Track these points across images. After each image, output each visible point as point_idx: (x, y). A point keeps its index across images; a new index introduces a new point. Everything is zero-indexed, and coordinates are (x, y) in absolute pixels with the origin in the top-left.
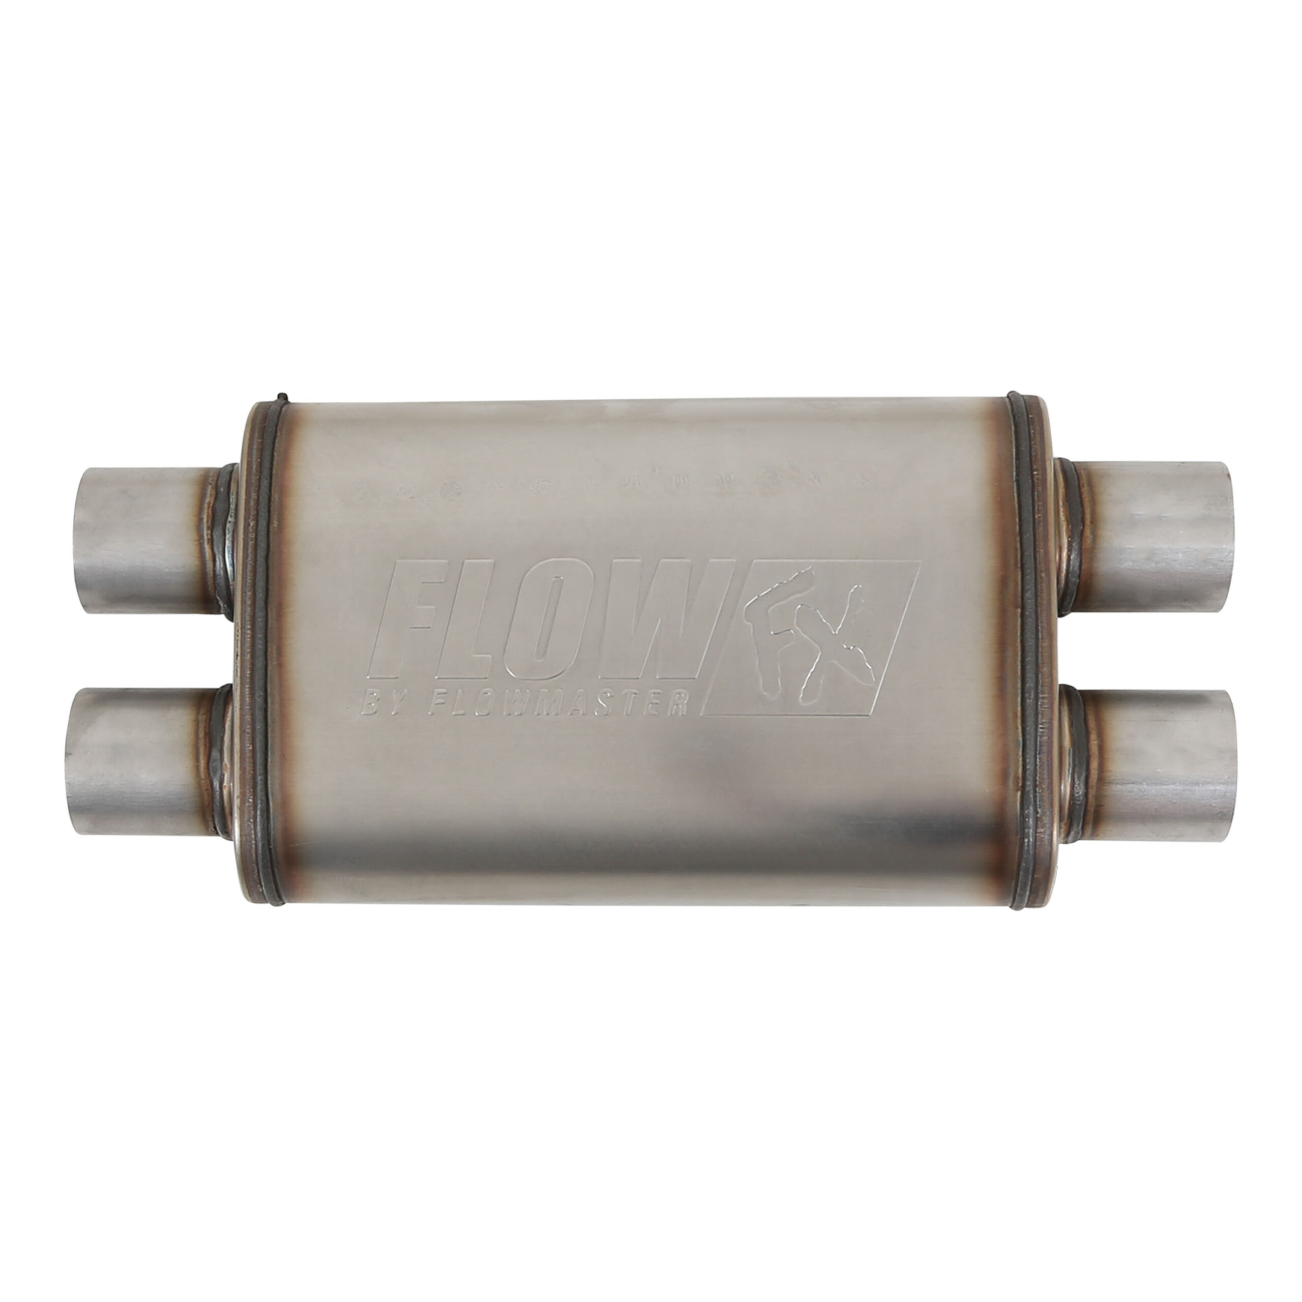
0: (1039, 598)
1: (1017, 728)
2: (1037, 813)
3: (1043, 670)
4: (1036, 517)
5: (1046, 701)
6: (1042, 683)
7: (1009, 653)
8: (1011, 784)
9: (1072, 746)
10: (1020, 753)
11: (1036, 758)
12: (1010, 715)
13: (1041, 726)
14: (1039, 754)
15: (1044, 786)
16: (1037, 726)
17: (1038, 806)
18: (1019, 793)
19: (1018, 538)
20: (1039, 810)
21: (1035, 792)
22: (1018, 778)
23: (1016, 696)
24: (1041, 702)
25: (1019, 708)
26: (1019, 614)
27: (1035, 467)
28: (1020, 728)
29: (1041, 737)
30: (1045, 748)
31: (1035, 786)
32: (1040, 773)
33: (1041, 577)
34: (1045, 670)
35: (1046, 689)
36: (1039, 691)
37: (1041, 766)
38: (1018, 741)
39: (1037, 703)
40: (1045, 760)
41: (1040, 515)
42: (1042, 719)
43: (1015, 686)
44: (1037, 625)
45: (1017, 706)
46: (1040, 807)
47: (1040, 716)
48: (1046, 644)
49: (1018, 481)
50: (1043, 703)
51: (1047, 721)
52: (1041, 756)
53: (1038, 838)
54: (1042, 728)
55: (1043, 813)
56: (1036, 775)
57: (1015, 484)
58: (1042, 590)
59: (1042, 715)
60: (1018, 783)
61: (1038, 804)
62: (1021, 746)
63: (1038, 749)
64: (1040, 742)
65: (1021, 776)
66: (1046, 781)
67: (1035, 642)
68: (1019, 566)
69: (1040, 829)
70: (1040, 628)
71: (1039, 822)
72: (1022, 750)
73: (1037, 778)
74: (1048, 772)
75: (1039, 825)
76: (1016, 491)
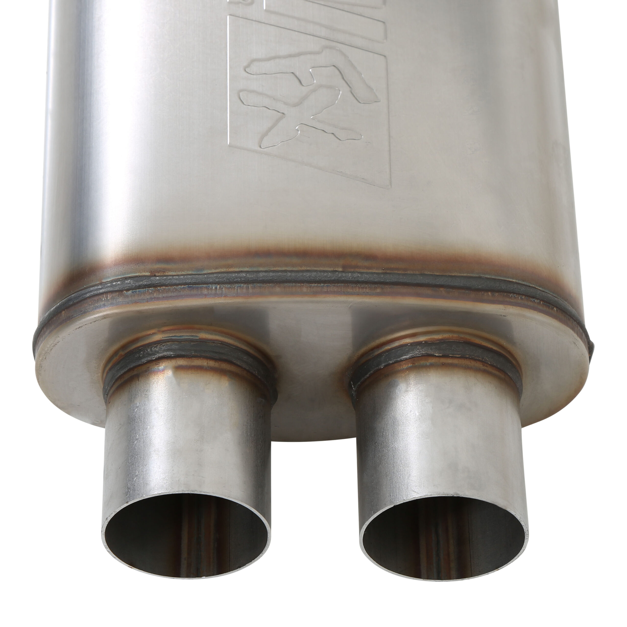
0: (354, 285)
1: (216, 268)
2: (128, 290)
3: (277, 287)
5: (245, 290)
6: (264, 287)
7: (295, 260)
8: (159, 266)
9: (200, 339)
10: (190, 273)
11: (186, 284)
12: (230, 262)
13: (218, 286)
14: (189, 287)
16: (218, 283)
18: (148, 274)
20: (130, 292)
21: (150, 286)
22: (164, 272)
23: (251, 266)
24: (244, 286)
25: (237, 269)
26: (336, 269)
27: (496, 294)
28: (217, 271)
29: (207, 287)
30: (194, 292)
31: (155, 286)
32: (169, 289)
33: (376, 288)
35: (257, 290)
36: (255, 285)
37: (176, 289)
38: (203, 269)
39: (242, 283)
40: (182, 293)
41: (443, 292)
42: (225, 287)
43: (260, 265)
44: (325, 282)
45: (239, 267)
46: (133, 292)
47: (229, 286)
48: (305, 290)
49: (480, 277)
51: (224, 292)
52: (186, 289)
53: (100, 297)
54: (216, 288)
55: (127, 296)
56: (167, 286)
57: (477, 276)
58: (363, 288)
59: (230, 287)
60: (159, 272)
61: (138, 290)
62: (198, 273)
63: (194, 286)
64: (201, 288)
65: (166, 274)
66: (160, 296)
67: (306, 279)
68: (388, 272)
69: (111, 296)
70: (322, 285)
71: (117, 294)
72: (193, 273)
73: (164, 287)
74: (171, 297)
75: (114, 295)
76: (469, 275)
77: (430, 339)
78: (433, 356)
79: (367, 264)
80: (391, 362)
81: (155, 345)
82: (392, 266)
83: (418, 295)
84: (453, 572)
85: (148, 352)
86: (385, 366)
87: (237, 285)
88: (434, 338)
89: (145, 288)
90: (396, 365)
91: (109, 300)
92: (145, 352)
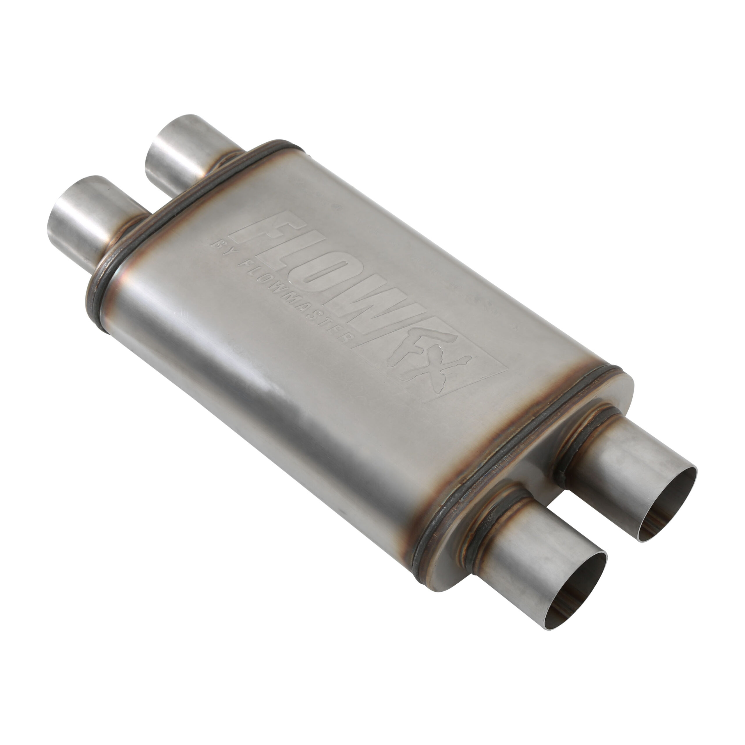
0: (548, 420)
1: (485, 459)
2: (460, 499)
3: (520, 446)
4: (579, 394)
5: (509, 458)
6: (515, 450)
7: (512, 429)
8: (460, 478)
10: (477, 470)
11: (482, 476)
12: (487, 452)
13: (497, 465)
14: (485, 476)
15: (474, 491)
17: (463, 497)
18: (460, 485)
19: (562, 395)
20: (462, 499)
21: (468, 490)
22: (466, 479)
23: (498, 446)
24: (507, 457)
25: (494, 452)
26: (532, 419)
27: (598, 379)
28: (487, 460)
29: (492, 470)
30: (490, 476)
31: (470, 487)
32: (478, 484)
33: (557, 414)
34: (522, 446)
35: (515, 454)
36: (510, 452)
37: (481, 481)
38: (480, 464)
39: (504, 456)
40: (485, 481)
41: (581, 394)
42: (500, 463)
43: (501, 443)
44: (536, 428)
45: (494, 451)
46: (463, 498)
47: (501, 461)
48: (532, 438)
50: (507, 458)
51: (502, 466)
52: (485, 478)
53: (451, 512)
54: (497, 467)
55: (463, 502)
56: (475, 483)
57: (583, 378)
58: (552, 418)
59: (502, 462)
60: (464, 481)
61: (464, 496)
62: (480, 467)
63: (487, 474)
64: (490, 472)
65: (468, 479)
66: (477, 490)
67: (528, 432)
68: (552, 403)
69: (455, 508)
70: (536, 430)
71: (457, 504)
72: (478, 469)
73: (474, 485)
74: (482, 486)
75: (456, 506)
76: (580, 380)
77: (589, 421)
78: (597, 427)
79: (540, 407)
80: (581, 445)
81: (489, 516)
82: (551, 400)
83: (575, 403)
84: (662, 522)
85: (488, 521)
86: (579, 449)
87: (504, 458)
88: (590, 420)
89: (467, 492)
90: (585, 444)
91: (456, 510)
92: (487, 523)
